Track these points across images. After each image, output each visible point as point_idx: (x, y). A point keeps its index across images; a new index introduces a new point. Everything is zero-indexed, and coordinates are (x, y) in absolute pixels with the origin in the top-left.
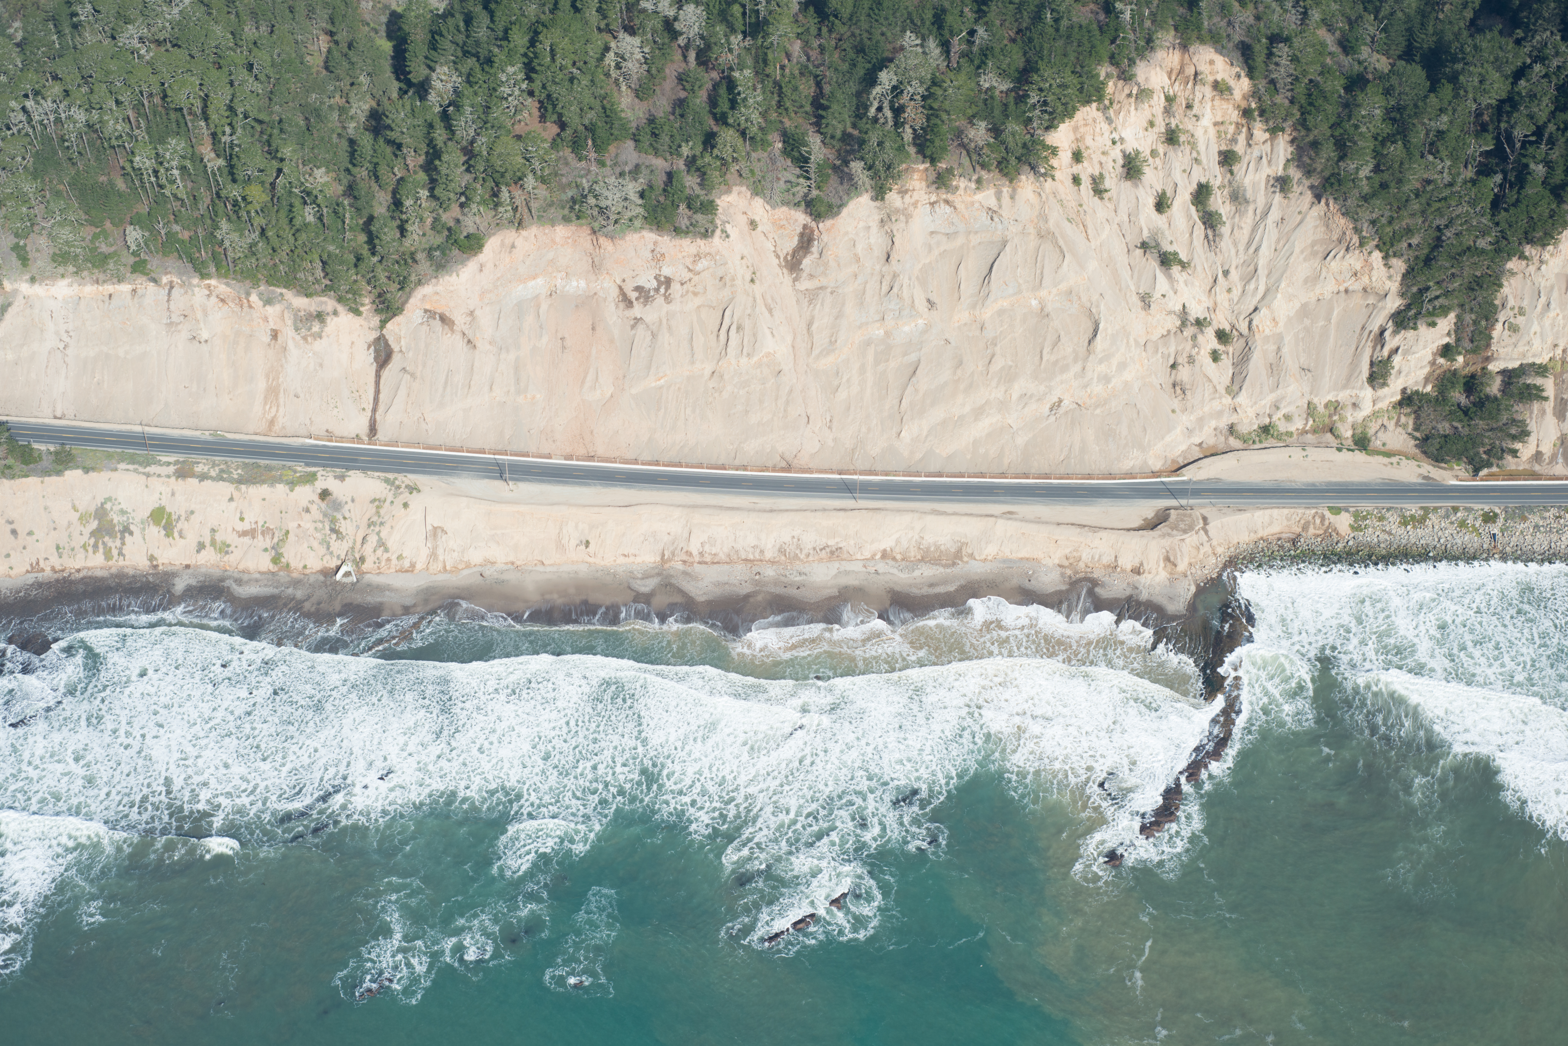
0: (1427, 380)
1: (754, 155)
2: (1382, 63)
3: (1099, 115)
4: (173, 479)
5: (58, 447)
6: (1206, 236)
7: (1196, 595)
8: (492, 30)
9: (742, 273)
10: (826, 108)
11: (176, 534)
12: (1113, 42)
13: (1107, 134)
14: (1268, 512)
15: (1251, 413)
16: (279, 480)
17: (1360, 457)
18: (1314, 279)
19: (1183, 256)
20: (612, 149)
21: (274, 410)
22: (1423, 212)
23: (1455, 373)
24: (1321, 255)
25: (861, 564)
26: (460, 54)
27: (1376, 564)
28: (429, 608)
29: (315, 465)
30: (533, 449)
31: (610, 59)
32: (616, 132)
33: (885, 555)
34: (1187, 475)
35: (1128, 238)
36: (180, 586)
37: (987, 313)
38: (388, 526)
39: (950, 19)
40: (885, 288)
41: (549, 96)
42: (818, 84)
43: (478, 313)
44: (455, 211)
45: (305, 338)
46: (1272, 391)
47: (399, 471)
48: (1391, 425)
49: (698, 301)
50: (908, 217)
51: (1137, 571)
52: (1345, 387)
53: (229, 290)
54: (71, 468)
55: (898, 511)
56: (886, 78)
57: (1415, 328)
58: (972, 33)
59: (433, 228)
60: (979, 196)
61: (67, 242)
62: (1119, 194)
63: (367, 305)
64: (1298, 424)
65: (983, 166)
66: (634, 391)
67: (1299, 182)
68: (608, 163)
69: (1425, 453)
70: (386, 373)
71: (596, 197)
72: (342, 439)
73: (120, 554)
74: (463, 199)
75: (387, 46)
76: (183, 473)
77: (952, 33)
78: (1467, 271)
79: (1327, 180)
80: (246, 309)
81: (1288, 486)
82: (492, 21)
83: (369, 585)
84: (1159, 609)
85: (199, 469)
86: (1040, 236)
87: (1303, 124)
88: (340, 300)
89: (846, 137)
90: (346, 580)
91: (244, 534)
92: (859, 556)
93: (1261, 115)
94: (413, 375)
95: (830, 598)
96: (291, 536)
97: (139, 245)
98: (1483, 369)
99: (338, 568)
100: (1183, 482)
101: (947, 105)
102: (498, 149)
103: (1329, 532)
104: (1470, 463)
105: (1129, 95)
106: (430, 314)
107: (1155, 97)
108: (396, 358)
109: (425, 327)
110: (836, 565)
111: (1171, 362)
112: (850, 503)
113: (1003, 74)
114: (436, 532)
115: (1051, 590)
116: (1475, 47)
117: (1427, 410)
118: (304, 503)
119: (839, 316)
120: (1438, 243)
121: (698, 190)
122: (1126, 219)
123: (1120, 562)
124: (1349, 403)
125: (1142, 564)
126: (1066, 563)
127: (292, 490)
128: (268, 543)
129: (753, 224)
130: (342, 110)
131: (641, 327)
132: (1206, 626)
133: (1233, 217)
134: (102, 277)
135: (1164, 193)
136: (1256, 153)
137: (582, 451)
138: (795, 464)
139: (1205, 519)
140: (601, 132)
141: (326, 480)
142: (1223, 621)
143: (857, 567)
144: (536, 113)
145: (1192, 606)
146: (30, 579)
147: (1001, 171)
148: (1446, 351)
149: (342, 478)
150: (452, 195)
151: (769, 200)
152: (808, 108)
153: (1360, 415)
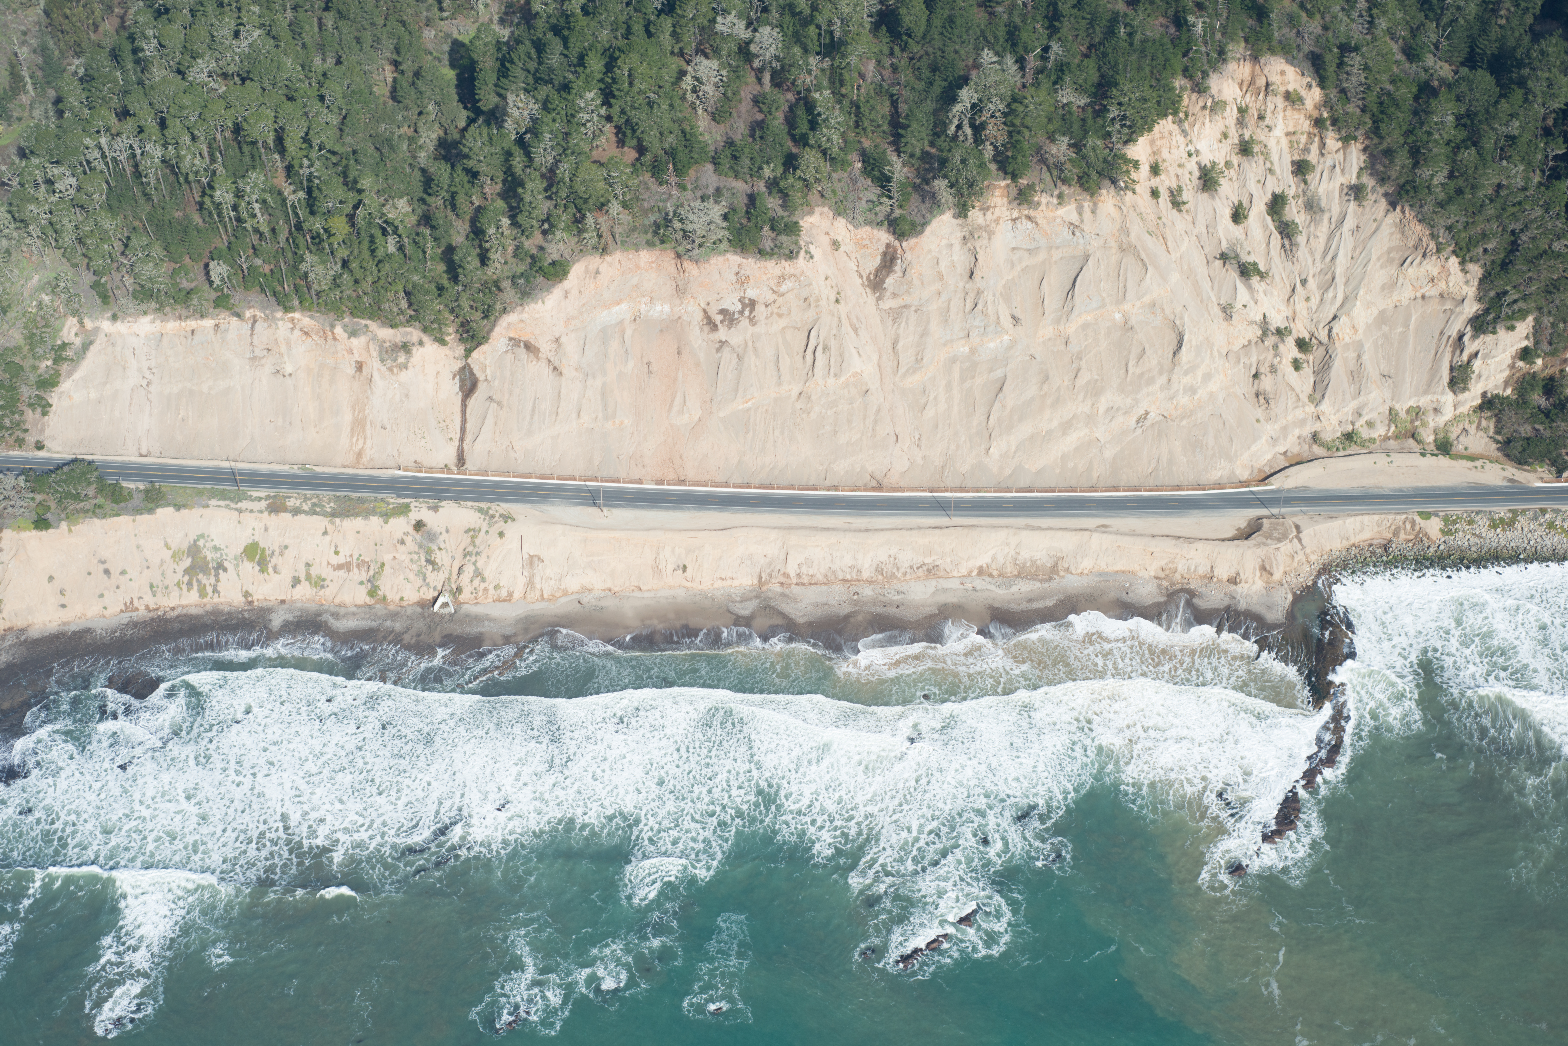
0: (1506, 383)
1: (835, 176)
2: (1445, 70)
3: (1175, 128)
4: (266, 514)
5: (148, 485)
6: (1283, 246)
7: (1294, 603)
8: (566, 56)
9: (827, 293)
10: (905, 127)
11: (270, 570)
12: (1185, 55)
13: (1183, 146)
14: (1359, 518)
15: (1334, 420)
16: (373, 512)
17: (1443, 461)
18: (1391, 286)
19: (1262, 268)
20: (692, 173)
21: (361, 442)
22: (1498, 217)
23: (1534, 375)
24: (1397, 262)
25: (958, 581)
26: (531, 80)
27: (1468, 568)
28: (529, 636)
29: (407, 496)
30: (623, 475)
31: (688, 82)
32: (696, 156)
33: (981, 572)
34: (1275, 484)
35: (1207, 250)
36: (276, 621)
37: (1072, 328)
38: (484, 555)
39: (1024, 36)
40: (969, 305)
41: (627, 121)
42: (894, 104)
43: (563, 339)
44: (538, 238)
45: (390, 370)
46: (1354, 398)
47: (492, 501)
48: (1472, 429)
49: (783, 323)
50: (991, 234)
51: (1234, 581)
52: (1426, 392)
53: (313, 322)
54: (162, 506)
55: (993, 527)
56: (967, 96)
57: (1494, 332)
58: (1046, 49)
59: (515, 256)
60: (1061, 211)
61: (150, 279)
62: (1196, 205)
63: (451, 334)
64: (1380, 431)
65: (1064, 181)
66: (722, 414)
67: (1373, 190)
68: (689, 186)
69: (1507, 456)
70: (472, 403)
71: (681, 221)
72: (431, 469)
73: (215, 591)
74: (546, 226)
75: (450, 75)
76: (275, 508)
77: (1027, 50)
78: (1544, 275)
79: (1402, 187)
80: (330, 341)
81: (1376, 492)
82: (566, 47)
83: (467, 616)
84: (1258, 618)
85: (291, 503)
86: (1122, 250)
87: (1376, 131)
88: (425, 330)
89: (925, 156)
90: (443, 611)
91: (339, 567)
92: (955, 574)
93: (1333, 124)
94: (499, 404)
95: (931, 617)
96: (387, 568)
97: (223, 280)
98: (1562, 371)
99: (435, 600)
100: (1272, 491)
101: (1028, 121)
102: (582, 175)
103: (1420, 537)
104: (1553, 465)
105: (1204, 108)
106: (515, 342)
107: (1228, 109)
108: (482, 387)
109: (510, 356)
110: (934, 583)
111: (1253, 372)
112: (944, 521)
113: (1079, 89)
114: (533, 560)
115: (1149, 601)
116: (1542, 53)
117: (1508, 414)
118: (399, 535)
119: (924, 334)
120: (1514, 247)
121: (780, 212)
122: (1204, 230)
123: (1216, 572)
124: (1430, 408)
125: (1238, 574)
126: (1162, 575)
127: (386, 522)
128: (364, 576)
129: (836, 245)
130: (411, 140)
131: (726, 351)
132: (1306, 635)
133: (1309, 226)
134: (184, 312)
135: (1240, 204)
136: (1329, 162)
137: (672, 476)
138: (886, 482)
139: (1297, 527)
140: (682, 155)
141: (420, 511)
142: (1323, 628)
143: (954, 584)
144: (614, 139)
145: (1291, 615)
146: (125, 618)
147: (1081, 185)
148: (1525, 354)
149: (435, 509)
150: (535, 223)
151: (852, 220)
152: (886, 127)
153: (1442, 420)
